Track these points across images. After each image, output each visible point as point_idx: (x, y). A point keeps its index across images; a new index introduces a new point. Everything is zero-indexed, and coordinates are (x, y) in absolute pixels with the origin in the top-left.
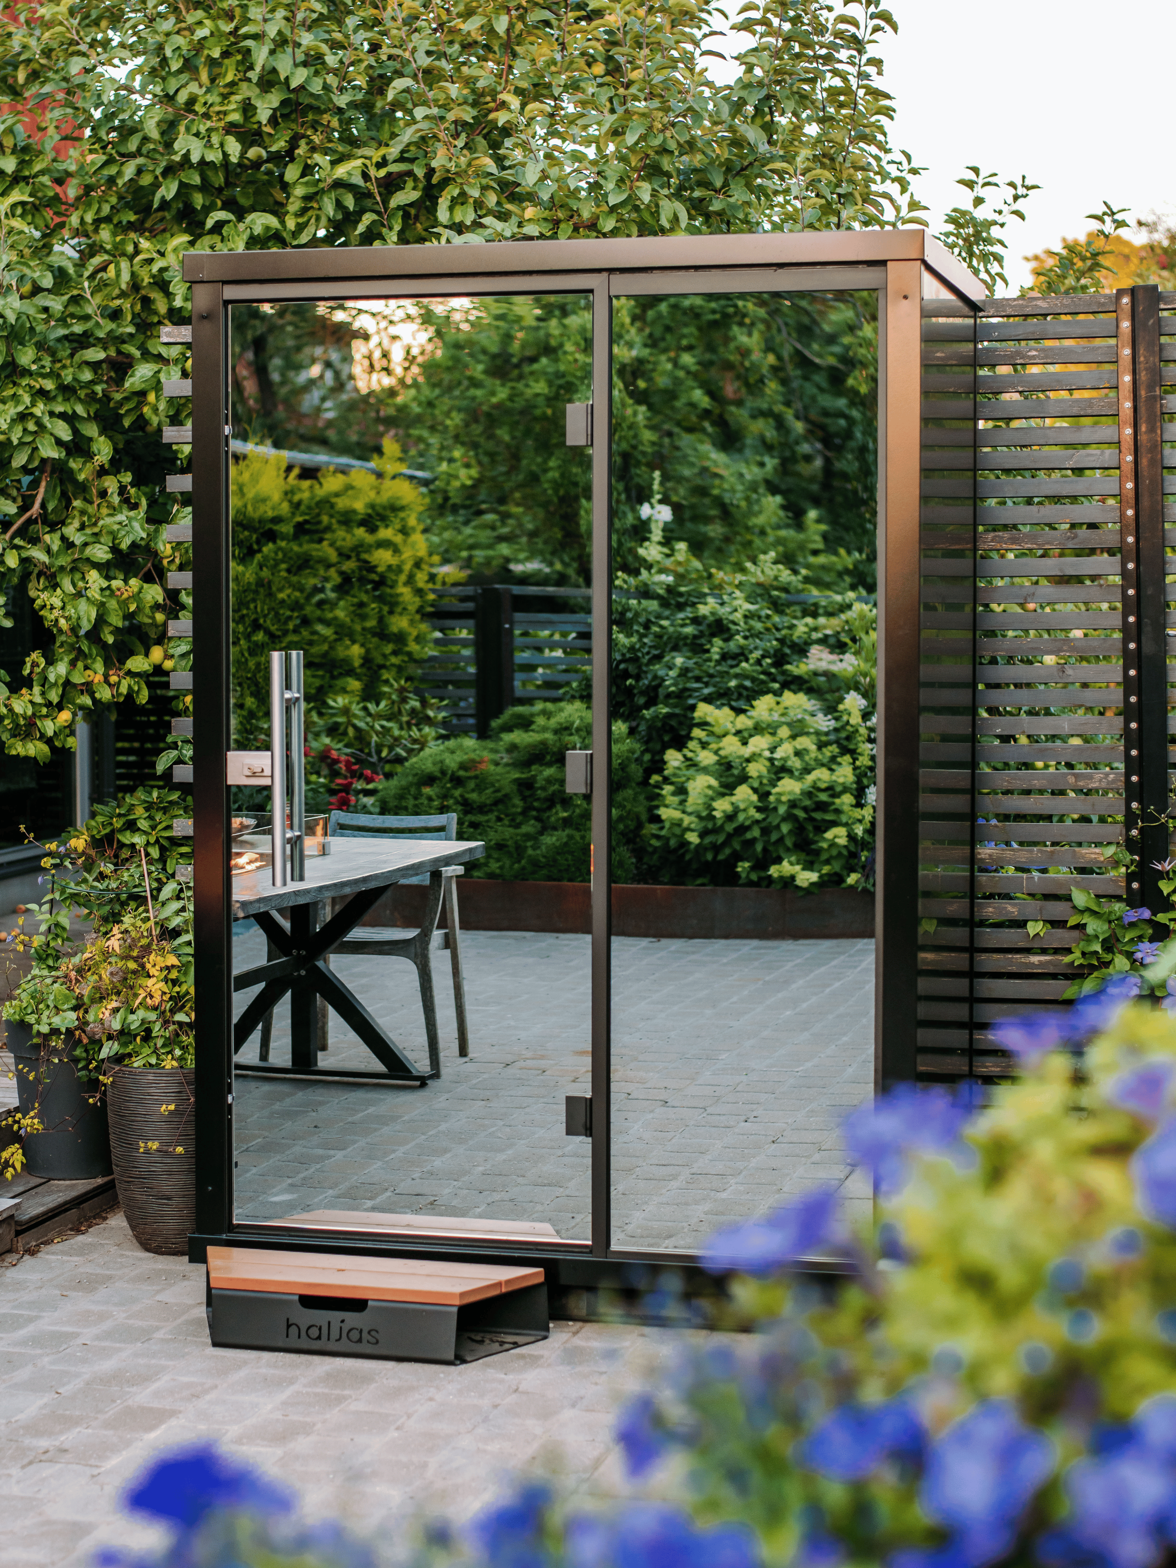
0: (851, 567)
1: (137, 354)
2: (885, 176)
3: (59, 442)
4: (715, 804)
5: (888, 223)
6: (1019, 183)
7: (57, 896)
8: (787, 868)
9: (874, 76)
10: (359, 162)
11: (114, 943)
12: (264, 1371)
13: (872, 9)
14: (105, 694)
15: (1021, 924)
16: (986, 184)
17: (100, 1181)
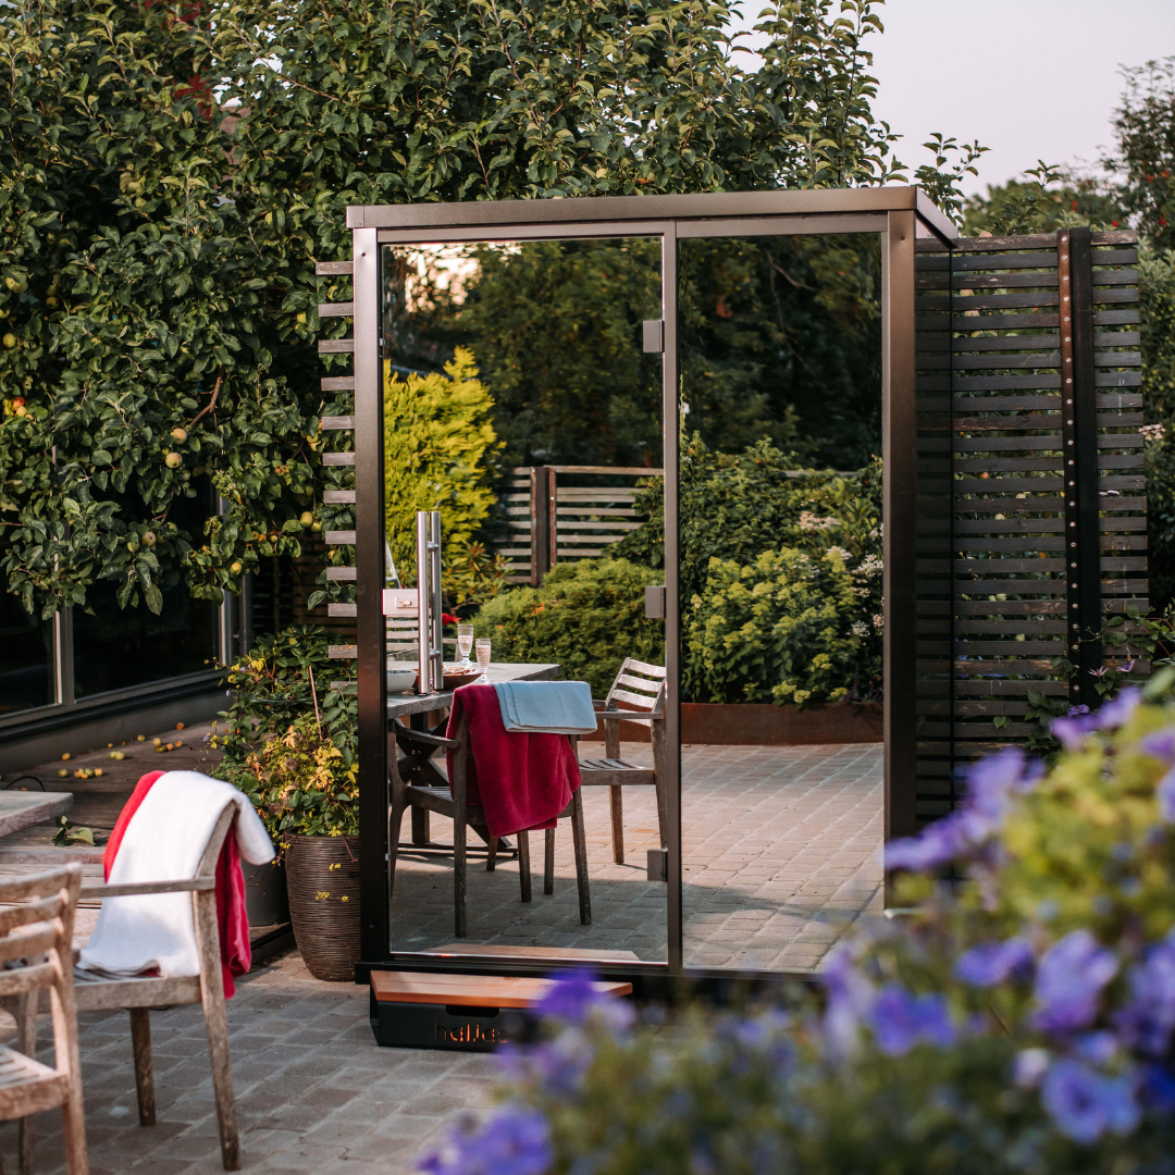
0: (817, 450)
1: (291, 283)
2: (869, 142)
3: (231, 352)
4: (725, 638)
5: (876, 179)
6: (972, 146)
7: (242, 705)
8: (784, 687)
9: (866, 66)
10: (466, 133)
11: (290, 741)
12: (420, 1063)
13: (864, 14)
14: (268, 549)
15: (990, 719)
16: (946, 147)
17: (276, 927)
